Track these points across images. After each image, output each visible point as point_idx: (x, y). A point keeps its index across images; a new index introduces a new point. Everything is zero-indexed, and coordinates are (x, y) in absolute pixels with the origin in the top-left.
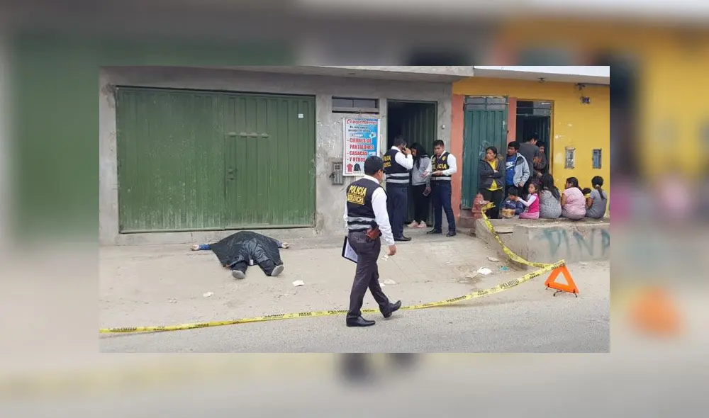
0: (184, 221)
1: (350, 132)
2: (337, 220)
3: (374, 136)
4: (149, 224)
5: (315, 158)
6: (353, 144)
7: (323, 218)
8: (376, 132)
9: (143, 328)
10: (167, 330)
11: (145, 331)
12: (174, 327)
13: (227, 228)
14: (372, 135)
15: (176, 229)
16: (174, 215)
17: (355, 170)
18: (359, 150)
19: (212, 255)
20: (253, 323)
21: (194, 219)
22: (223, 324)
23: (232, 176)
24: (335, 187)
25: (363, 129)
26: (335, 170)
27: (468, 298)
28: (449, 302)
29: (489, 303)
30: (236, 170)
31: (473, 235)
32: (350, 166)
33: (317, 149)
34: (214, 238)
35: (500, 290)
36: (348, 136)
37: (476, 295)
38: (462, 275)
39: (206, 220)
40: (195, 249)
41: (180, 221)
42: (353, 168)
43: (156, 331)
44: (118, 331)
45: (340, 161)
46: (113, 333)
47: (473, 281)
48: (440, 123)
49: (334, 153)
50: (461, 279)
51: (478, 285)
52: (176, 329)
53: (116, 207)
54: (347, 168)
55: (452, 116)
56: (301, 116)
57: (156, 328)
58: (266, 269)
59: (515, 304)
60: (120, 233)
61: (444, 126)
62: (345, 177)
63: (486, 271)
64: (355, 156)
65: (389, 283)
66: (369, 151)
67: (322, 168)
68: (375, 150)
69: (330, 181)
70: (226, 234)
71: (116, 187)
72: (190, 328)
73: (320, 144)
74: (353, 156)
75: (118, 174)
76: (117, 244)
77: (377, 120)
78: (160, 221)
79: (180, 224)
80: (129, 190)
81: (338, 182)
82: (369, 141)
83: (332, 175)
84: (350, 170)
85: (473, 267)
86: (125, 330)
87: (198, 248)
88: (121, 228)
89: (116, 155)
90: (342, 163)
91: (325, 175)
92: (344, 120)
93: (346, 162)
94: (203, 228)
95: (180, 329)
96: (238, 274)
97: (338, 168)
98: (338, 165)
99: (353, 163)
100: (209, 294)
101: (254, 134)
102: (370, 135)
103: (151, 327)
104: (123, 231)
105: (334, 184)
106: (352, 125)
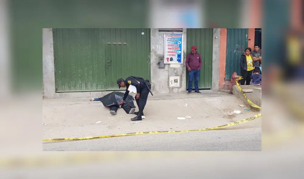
0: (86, 86)
1: (168, 41)
2: (161, 86)
3: (180, 43)
4: (70, 88)
5: (150, 55)
6: (169, 47)
7: (154, 85)
8: (181, 41)
9: (68, 138)
10: (79, 140)
11: (69, 140)
12: (83, 138)
13: (107, 90)
14: (179, 43)
15: (83, 91)
16: (81, 83)
17: (170, 61)
18: (173, 50)
19: (100, 104)
20: (121, 137)
21: (92, 86)
22: (106, 137)
23: (109, 64)
24: (160, 69)
25: (175, 40)
26: (160, 61)
27: (229, 125)
28: (219, 128)
29: (239, 128)
30: (111, 61)
31: (231, 93)
32: (168, 59)
33: (151, 50)
34: (101, 95)
35: (245, 121)
36: (166, 43)
37: (233, 124)
38: (225, 113)
39: (97, 86)
40: (92, 100)
41: (84, 86)
42: (169, 60)
43: (74, 140)
44: (56, 140)
45: (163, 56)
46: (54, 141)
47: (231, 117)
48: (214, 36)
49: (160, 52)
50: (225, 116)
51: (234, 119)
52: (84, 139)
53: (54, 80)
54: (166, 60)
55: (221, 32)
56: (143, 33)
57: (74, 138)
58: (127, 110)
59: (253, 129)
60: (56, 92)
61: (216, 37)
62: (165, 64)
63: (238, 112)
64: (170, 54)
65: (187, 117)
66: (177, 51)
67: (153, 60)
68: (181, 50)
69: (158, 66)
70: (107, 93)
71: (54, 70)
72: (90, 139)
73: (152, 47)
74: (169, 54)
75: (54, 63)
76: (54, 98)
77: (181, 35)
78: (75, 86)
79: (84, 88)
80: (60, 72)
81: (162, 67)
82: (177, 46)
83: (159, 63)
84: (168, 61)
85: (231, 110)
86: (59, 139)
87: (93, 100)
88: (56, 90)
89: (53, 54)
90: (164, 57)
91: (155, 63)
92: (165, 35)
93: (166, 57)
94: (95, 90)
95: (86, 139)
96: (113, 112)
97: (162, 59)
98: (162, 58)
99: (170, 57)
100: (99, 122)
101: (120, 43)
102: (178, 43)
103: (72, 138)
104: (57, 92)
105: (160, 68)
106: (169, 37)
